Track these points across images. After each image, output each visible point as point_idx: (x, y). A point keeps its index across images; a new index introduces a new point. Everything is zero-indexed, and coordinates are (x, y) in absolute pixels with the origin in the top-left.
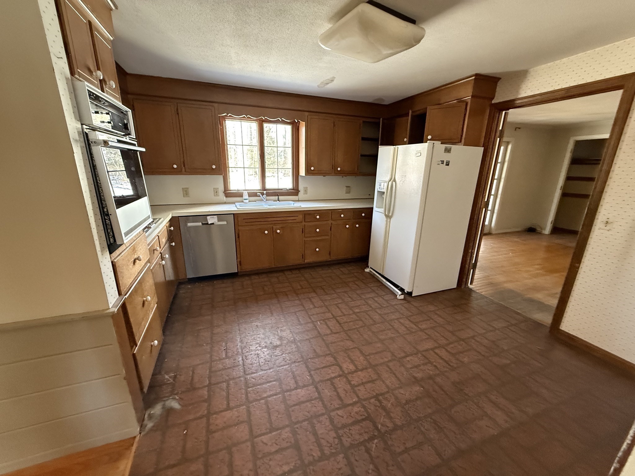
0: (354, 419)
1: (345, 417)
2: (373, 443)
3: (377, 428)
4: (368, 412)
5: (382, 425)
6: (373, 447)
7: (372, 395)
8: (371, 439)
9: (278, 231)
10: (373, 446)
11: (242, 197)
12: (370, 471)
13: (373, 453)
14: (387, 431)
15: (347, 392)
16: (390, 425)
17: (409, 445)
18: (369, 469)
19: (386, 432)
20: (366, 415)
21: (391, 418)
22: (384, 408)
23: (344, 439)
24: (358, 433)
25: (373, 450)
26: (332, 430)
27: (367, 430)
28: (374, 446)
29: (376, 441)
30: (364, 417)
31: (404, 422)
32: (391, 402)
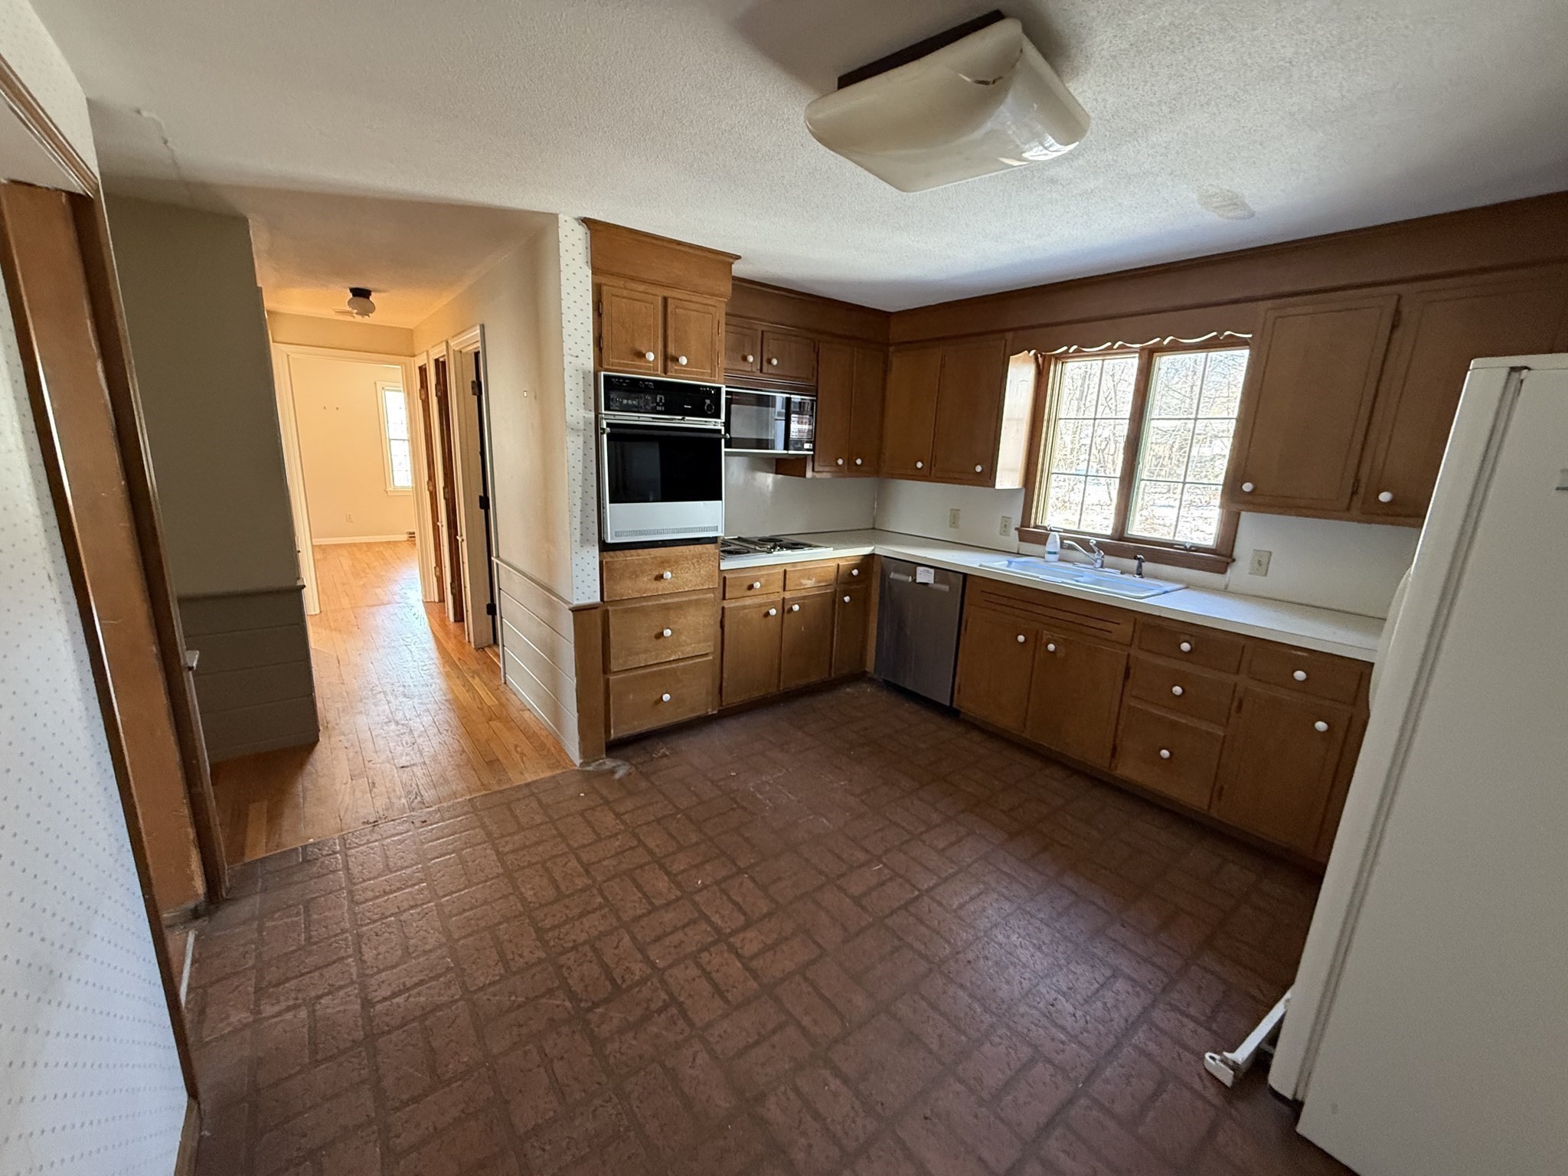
0: (613, 966)
1: (616, 952)
2: (564, 1000)
3: (596, 1005)
4: (630, 988)
5: (603, 1015)
6: (556, 1000)
7: (676, 995)
8: (572, 996)
9: (1051, 647)
10: (561, 1001)
11: (1045, 544)
12: (513, 998)
13: (544, 1000)
14: (590, 1024)
15: (675, 947)
16: (605, 1030)
17: (558, 1066)
18: (516, 997)
19: (588, 1023)
20: (624, 986)
21: (621, 1031)
22: (646, 1018)
23: (572, 955)
24: (584, 975)
25: (551, 1001)
26: (589, 936)
27: (590, 989)
28: (558, 1002)
29: (568, 1004)
30: (619, 981)
31: (612, 1060)
32: (664, 1032)
